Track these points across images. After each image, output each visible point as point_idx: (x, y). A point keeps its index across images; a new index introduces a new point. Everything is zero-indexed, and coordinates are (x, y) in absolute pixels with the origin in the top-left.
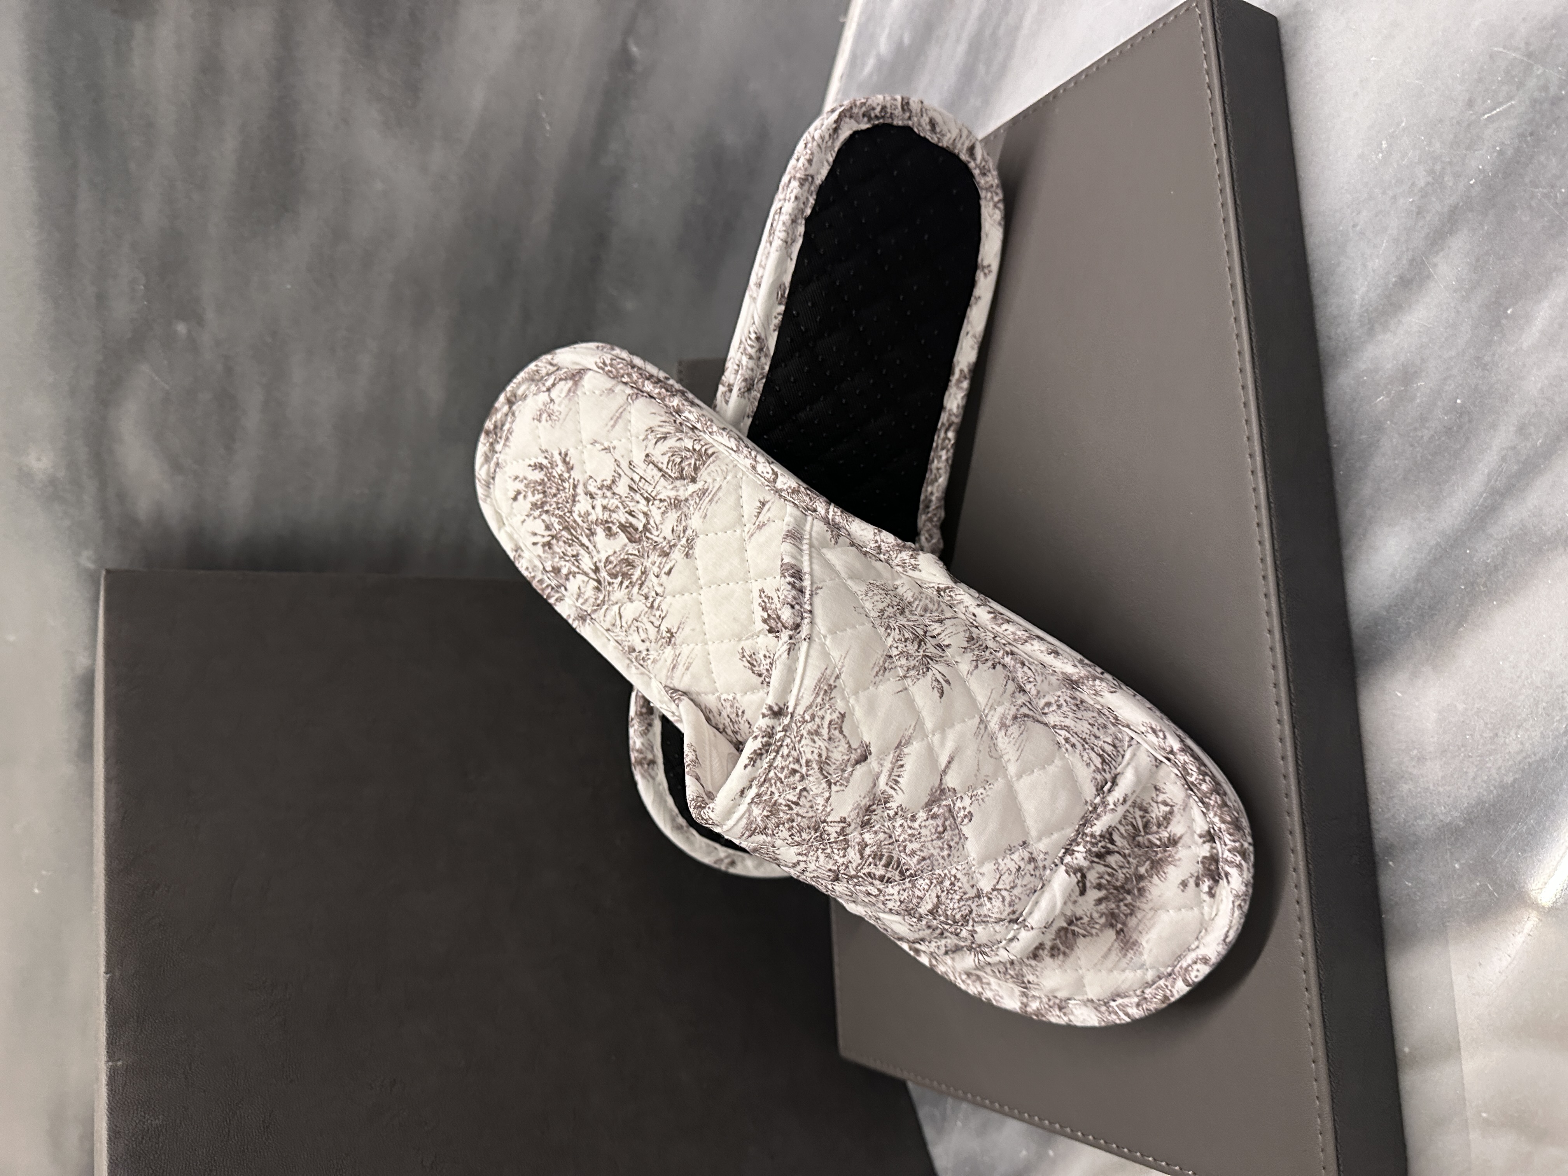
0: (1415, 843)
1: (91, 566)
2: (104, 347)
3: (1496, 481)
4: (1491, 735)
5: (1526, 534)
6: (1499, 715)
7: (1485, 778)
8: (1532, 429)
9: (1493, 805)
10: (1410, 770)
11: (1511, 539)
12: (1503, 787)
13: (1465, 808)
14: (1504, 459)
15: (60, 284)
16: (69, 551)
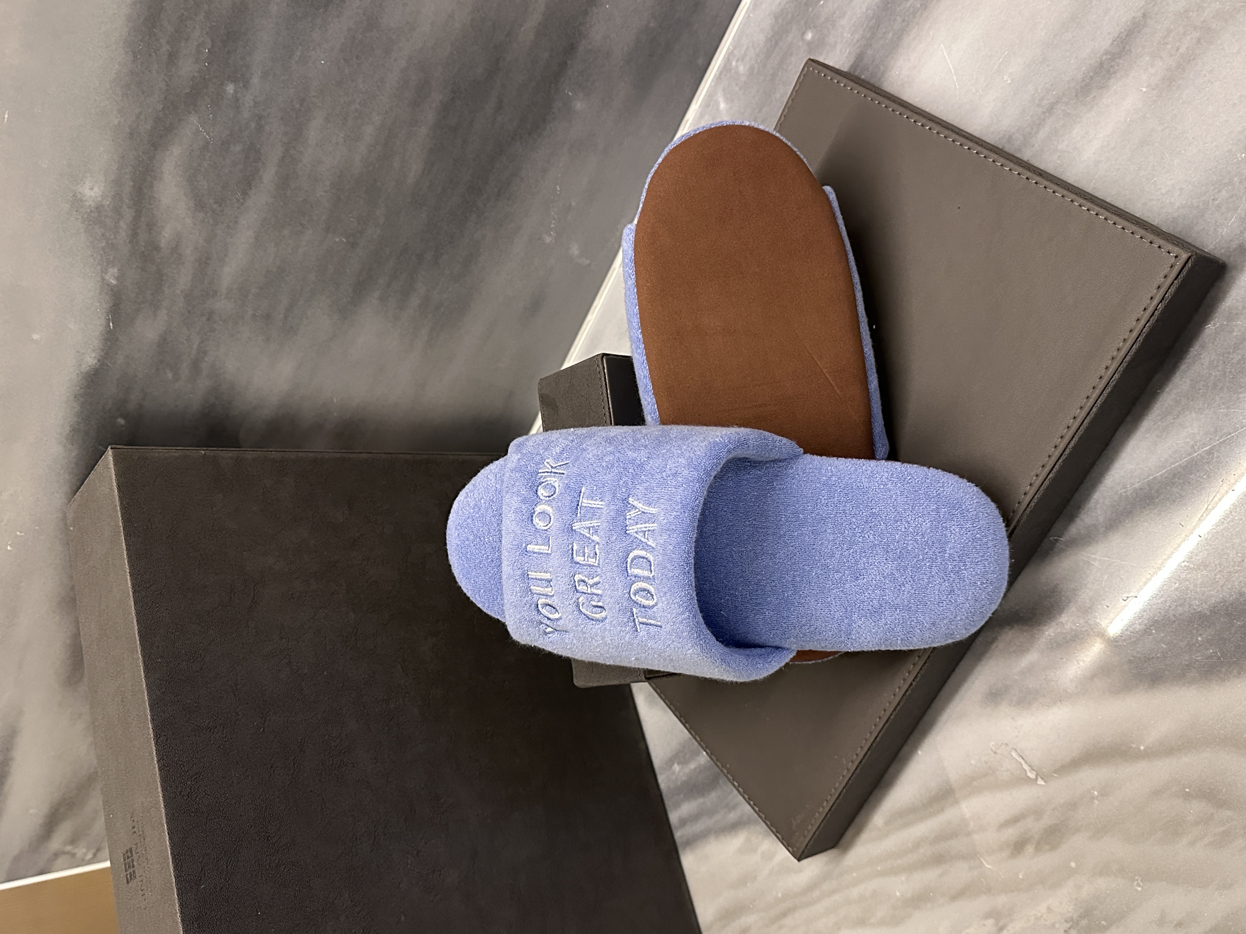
0: (1174, 622)
1: (114, 282)
2: (165, 98)
4: (1240, 560)
7: (1230, 587)
9: (1232, 604)
15: (141, 41)
16: (99, 268)
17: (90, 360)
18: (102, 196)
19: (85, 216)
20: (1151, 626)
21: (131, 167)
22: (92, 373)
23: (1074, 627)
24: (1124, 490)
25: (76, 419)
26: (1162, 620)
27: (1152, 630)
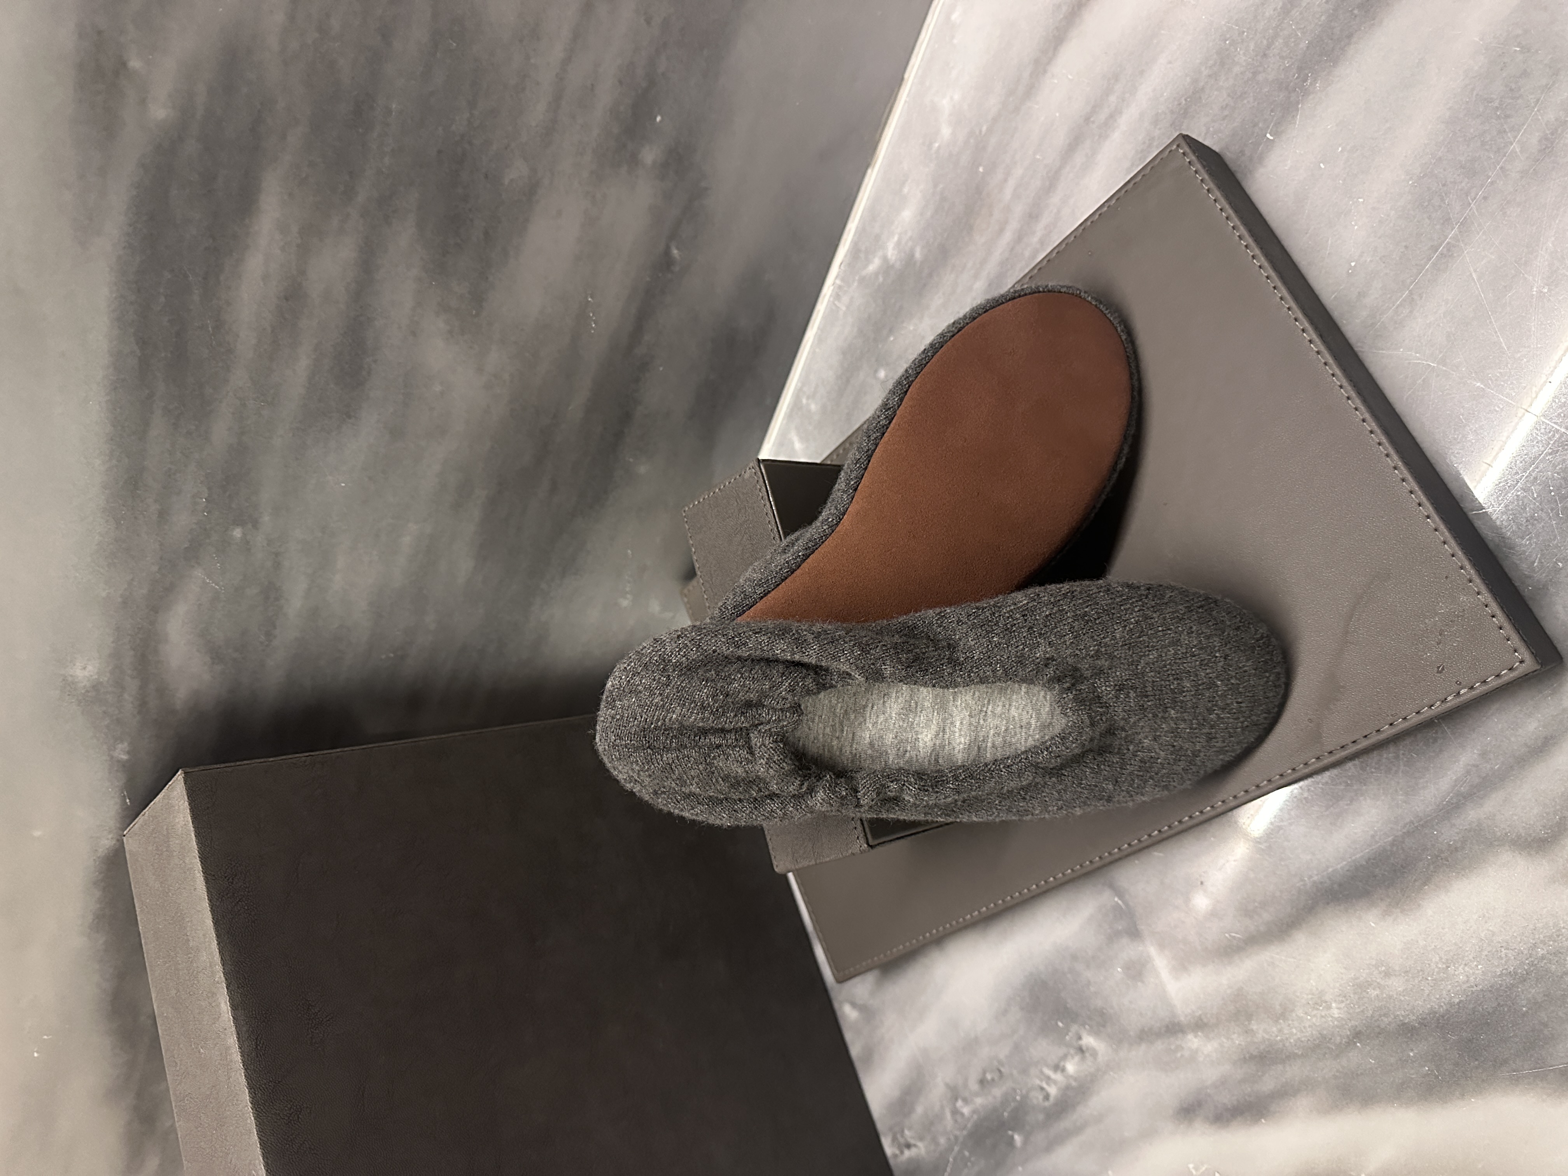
0: (1379, 1033)
2: (161, 558)
3: (1461, 786)
4: (1444, 966)
5: (1481, 830)
6: (1451, 954)
7: (1438, 996)
8: (1492, 756)
9: (1443, 1017)
10: (1378, 981)
11: (1470, 831)
12: (1451, 1005)
13: (1421, 1014)
14: (1468, 772)
15: (123, 506)
16: (105, 747)
17: (107, 842)
18: (97, 673)
19: (80, 698)
20: (1354, 1038)
21: (129, 637)
22: (111, 855)
23: (1267, 1037)
24: (1302, 883)
25: (98, 906)
26: (1366, 1031)
27: (1355, 1043)
